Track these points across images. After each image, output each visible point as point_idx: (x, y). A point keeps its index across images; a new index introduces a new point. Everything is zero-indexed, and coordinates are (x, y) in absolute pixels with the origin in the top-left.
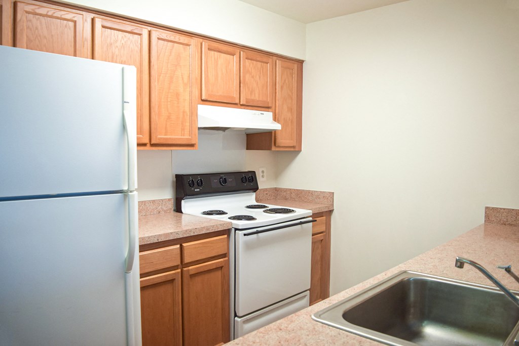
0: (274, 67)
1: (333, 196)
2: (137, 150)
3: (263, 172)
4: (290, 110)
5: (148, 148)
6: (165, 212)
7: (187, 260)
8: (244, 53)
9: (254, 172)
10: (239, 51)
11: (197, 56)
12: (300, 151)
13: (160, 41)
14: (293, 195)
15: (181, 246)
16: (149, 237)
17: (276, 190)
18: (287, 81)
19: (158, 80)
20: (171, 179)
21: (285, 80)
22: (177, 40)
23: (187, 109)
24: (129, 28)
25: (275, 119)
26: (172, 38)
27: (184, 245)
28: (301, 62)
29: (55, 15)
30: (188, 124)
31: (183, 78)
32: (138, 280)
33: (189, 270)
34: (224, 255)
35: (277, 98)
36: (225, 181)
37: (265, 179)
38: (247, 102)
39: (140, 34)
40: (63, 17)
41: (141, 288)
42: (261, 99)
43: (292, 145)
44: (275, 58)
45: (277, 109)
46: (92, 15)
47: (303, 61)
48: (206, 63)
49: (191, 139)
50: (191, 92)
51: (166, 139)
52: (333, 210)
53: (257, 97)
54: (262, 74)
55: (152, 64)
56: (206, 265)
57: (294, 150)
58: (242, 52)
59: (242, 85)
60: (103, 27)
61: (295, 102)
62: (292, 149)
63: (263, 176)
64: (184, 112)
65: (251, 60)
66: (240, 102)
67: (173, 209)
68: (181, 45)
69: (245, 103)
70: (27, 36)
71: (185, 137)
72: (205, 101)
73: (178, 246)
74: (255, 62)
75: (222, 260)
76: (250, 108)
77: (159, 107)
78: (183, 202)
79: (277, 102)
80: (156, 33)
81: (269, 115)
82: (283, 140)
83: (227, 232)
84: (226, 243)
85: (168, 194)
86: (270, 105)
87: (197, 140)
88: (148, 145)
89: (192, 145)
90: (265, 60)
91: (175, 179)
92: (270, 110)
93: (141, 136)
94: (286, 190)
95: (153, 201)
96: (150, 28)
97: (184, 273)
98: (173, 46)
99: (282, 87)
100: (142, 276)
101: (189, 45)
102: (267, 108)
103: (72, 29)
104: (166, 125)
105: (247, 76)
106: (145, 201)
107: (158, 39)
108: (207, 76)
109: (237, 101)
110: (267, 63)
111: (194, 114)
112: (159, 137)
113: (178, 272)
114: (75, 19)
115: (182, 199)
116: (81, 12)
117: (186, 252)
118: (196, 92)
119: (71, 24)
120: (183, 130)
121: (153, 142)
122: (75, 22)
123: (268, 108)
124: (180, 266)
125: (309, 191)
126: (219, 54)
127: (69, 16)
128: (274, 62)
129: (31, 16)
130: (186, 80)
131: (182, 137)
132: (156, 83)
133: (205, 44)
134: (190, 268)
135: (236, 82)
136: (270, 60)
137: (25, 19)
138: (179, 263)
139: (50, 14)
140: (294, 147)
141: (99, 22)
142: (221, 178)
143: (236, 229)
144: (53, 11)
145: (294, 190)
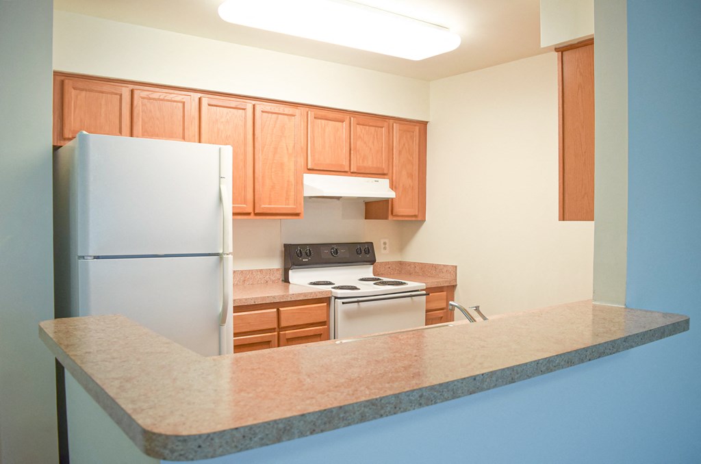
0: (391, 130)
1: (456, 270)
2: (233, 219)
3: (385, 243)
4: (411, 176)
5: (252, 216)
6: (273, 282)
7: (283, 324)
8: (355, 119)
9: (372, 243)
10: (348, 117)
11: (303, 125)
12: (423, 220)
13: (264, 114)
14: (417, 269)
15: (278, 310)
16: (246, 299)
17: (400, 264)
18: (406, 145)
19: (262, 151)
20: (279, 248)
21: (404, 145)
22: (281, 112)
23: (292, 179)
24: (233, 104)
25: (392, 187)
26: (276, 110)
27: (281, 309)
28: (425, 124)
29: (166, 98)
30: (292, 193)
31: (287, 149)
32: (232, 338)
33: (285, 334)
34: (323, 323)
35: (394, 164)
36: (336, 252)
37: (387, 251)
38: (358, 169)
39: (244, 109)
40: (173, 99)
41: (235, 346)
42: (375, 166)
43: (413, 214)
44: (391, 121)
45: (394, 175)
46: (200, 95)
47: (427, 122)
48: (313, 132)
49: (295, 208)
50: (296, 162)
51: (270, 208)
52: (456, 285)
53: (369, 163)
54: (376, 139)
55: (256, 137)
56: (304, 331)
57: (416, 220)
58: (352, 118)
59: (352, 152)
60: (209, 105)
61: (416, 167)
62: (414, 219)
63: (385, 248)
64: (288, 181)
65: (363, 125)
66: (350, 169)
67: (281, 280)
68: (286, 116)
69: (355, 171)
70: (142, 119)
71: (289, 206)
72: (311, 170)
73: (275, 310)
74: (368, 127)
75: (321, 327)
76: (362, 175)
77: (263, 177)
78: (290, 272)
79: (394, 168)
80: (260, 106)
81: (385, 182)
82: (401, 209)
83: (327, 300)
84: (325, 311)
85: (276, 264)
86: (385, 172)
87: (303, 210)
88: (252, 214)
89: (297, 215)
90: (379, 124)
91: (283, 249)
92: (386, 177)
93: (245, 206)
94: (410, 264)
95: (261, 271)
96: (254, 102)
97: (281, 336)
98: (277, 118)
99: (400, 152)
100: (236, 335)
101: (294, 116)
102: (381, 175)
103: (182, 110)
104: (270, 195)
105: (359, 143)
106: (252, 270)
107: (263, 112)
108: (313, 144)
109: (347, 169)
110: (382, 127)
111: (299, 183)
112: (263, 206)
113: (274, 335)
114: (183, 100)
115: (289, 269)
116: (189, 93)
117: (282, 317)
118: (301, 161)
119: (180, 105)
120: (287, 199)
121: (256, 211)
122: (184, 103)
123: (384, 174)
124: (277, 330)
125: (432, 265)
126: (326, 121)
127: (179, 98)
128: (391, 127)
129: (146, 100)
130: (290, 151)
131: (287, 206)
132: (260, 155)
133: (311, 114)
134: (287, 332)
135: (345, 150)
136: (386, 124)
137: (140, 103)
138: (276, 326)
139: (161, 97)
140: (415, 216)
141: (205, 101)
142: (333, 248)
143: (336, 298)
144: (165, 94)
145: (418, 263)
